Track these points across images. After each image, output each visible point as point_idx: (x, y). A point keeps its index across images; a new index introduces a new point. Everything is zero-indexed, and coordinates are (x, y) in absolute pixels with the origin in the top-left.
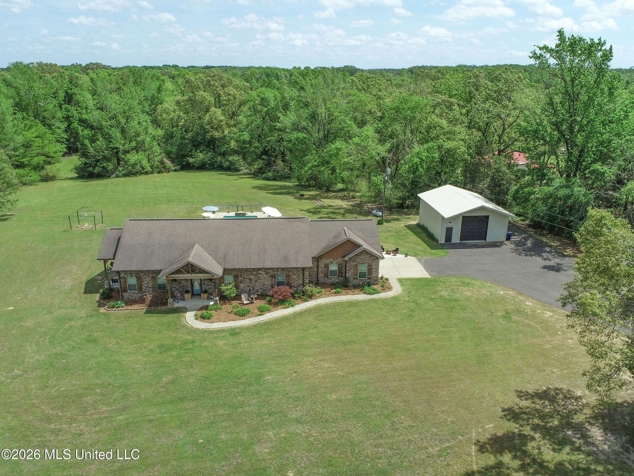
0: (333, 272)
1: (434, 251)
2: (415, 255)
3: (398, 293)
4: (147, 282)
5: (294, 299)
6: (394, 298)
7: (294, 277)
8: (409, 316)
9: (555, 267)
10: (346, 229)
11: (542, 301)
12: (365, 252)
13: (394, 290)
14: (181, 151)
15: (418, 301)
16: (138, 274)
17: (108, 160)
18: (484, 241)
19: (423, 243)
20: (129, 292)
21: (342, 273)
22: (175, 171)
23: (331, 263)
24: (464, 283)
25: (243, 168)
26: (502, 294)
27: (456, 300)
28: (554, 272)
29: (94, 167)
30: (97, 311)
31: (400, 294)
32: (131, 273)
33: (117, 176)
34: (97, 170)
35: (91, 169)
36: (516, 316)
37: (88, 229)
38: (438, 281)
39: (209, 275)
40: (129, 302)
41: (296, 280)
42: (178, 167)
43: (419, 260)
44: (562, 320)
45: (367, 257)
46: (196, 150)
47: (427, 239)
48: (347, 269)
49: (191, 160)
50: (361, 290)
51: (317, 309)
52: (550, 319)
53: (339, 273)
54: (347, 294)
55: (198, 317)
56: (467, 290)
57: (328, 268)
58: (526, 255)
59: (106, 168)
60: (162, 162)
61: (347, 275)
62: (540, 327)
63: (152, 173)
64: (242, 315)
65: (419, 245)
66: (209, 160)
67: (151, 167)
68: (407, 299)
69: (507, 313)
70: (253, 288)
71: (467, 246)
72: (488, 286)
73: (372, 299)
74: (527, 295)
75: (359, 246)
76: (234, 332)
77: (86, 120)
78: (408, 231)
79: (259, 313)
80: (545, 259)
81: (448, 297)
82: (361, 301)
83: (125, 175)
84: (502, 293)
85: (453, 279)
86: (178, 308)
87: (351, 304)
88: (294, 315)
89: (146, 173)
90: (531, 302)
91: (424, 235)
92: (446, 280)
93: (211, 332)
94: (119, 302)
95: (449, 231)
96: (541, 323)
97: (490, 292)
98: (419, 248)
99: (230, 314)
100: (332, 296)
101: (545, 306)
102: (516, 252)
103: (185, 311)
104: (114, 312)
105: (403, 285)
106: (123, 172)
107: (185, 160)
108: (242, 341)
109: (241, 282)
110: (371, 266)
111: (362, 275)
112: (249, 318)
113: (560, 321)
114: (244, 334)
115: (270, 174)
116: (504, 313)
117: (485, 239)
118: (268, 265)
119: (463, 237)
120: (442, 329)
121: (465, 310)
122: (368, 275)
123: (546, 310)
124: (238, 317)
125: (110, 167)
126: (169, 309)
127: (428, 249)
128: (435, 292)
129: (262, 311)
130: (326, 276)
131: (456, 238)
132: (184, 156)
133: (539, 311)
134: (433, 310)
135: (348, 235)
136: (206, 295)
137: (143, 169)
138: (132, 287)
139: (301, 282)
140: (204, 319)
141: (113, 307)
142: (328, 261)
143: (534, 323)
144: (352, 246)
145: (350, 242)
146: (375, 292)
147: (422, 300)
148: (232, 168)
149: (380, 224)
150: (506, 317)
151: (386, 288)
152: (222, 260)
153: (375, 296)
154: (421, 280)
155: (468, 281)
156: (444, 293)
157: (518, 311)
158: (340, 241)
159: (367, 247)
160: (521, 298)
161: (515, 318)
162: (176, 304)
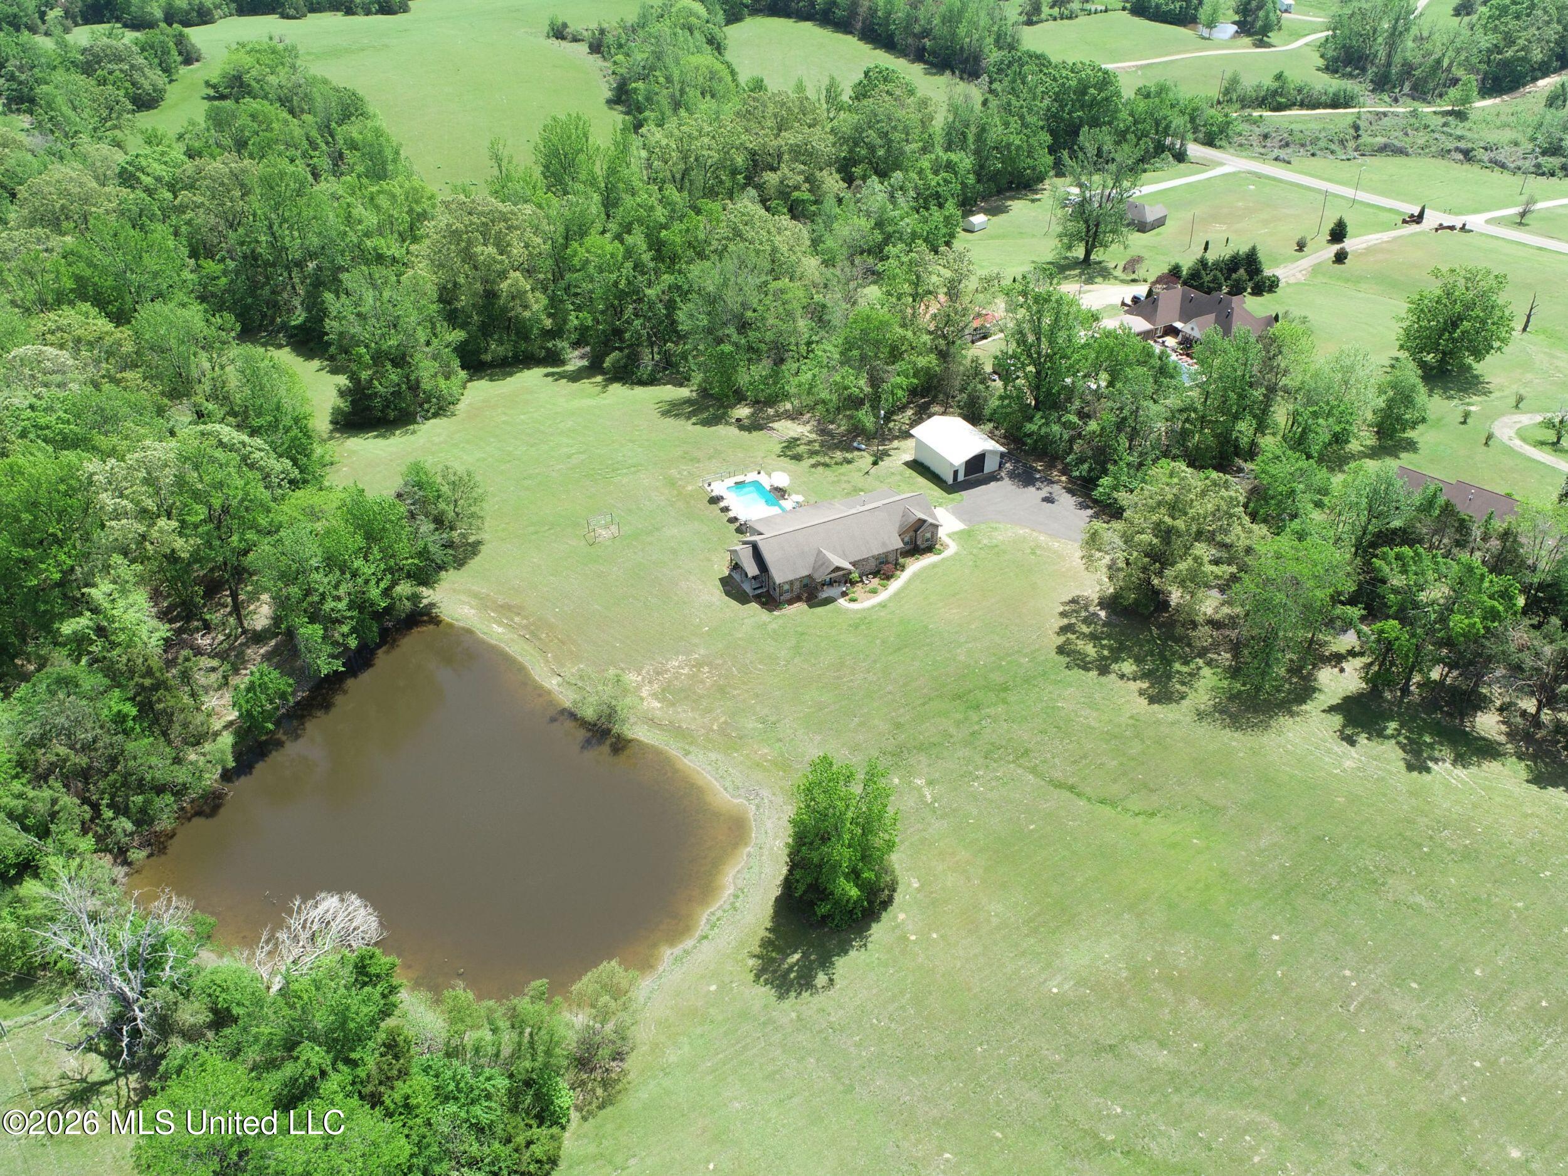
0: (911, 543)
1: (952, 496)
2: (941, 505)
3: (956, 548)
4: (797, 586)
5: (896, 571)
6: (956, 553)
7: (890, 556)
8: (974, 568)
9: (1049, 498)
10: (908, 507)
11: (1048, 534)
12: (930, 525)
13: (952, 546)
15: (973, 553)
16: (791, 583)
18: (982, 473)
19: (936, 487)
20: (787, 594)
23: (909, 536)
24: (992, 528)
25: (570, 356)
26: (1021, 533)
27: (996, 546)
28: (1050, 504)
30: (773, 614)
31: (958, 549)
32: (787, 582)
33: (425, 418)
37: (611, 536)
38: (974, 530)
39: (844, 571)
40: (790, 602)
41: (892, 558)
43: (950, 511)
45: (930, 528)
47: (935, 481)
48: (918, 539)
49: (487, 358)
50: (932, 552)
51: (916, 576)
52: (1058, 549)
54: (924, 558)
55: (848, 602)
56: (998, 534)
57: (904, 541)
58: (1024, 487)
61: (919, 543)
62: (1055, 556)
64: (874, 592)
66: (512, 351)
68: (965, 553)
69: (1032, 550)
70: (866, 570)
71: (972, 483)
72: (1010, 527)
73: (943, 559)
74: (1038, 530)
75: (925, 521)
76: (883, 605)
78: (910, 471)
79: (883, 589)
80: (1040, 489)
81: (989, 544)
82: (938, 562)
83: (435, 415)
85: (983, 526)
86: (829, 597)
87: (934, 566)
88: (905, 585)
90: (1043, 536)
91: (929, 475)
92: (979, 527)
93: (867, 610)
94: (783, 605)
95: (956, 474)
97: (1013, 532)
98: (936, 494)
99: (866, 594)
100: (916, 562)
101: (1052, 537)
102: (1014, 484)
103: (835, 598)
104: (784, 611)
105: (956, 540)
106: (432, 411)
107: (476, 358)
108: (894, 609)
109: (859, 568)
110: (933, 533)
111: (927, 540)
112: (879, 594)
114: (890, 605)
115: (644, 375)
116: (1030, 550)
117: (986, 473)
118: (876, 553)
119: (966, 474)
121: (1006, 552)
122: (931, 539)
123: (1054, 541)
124: (873, 595)
126: (823, 600)
127: (945, 494)
128: (979, 542)
129: (884, 587)
131: (961, 476)
132: (472, 353)
133: (1051, 543)
134: (988, 559)
135: (917, 515)
136: (843, 582)
138: (788, 591)
139: (895, 558)
140: (853, 602)
141: (782, 609)
142: (906, 536)
143: (1052, 555)
144: (922, 522)
145: (920, 520)
146: (940, 552)
147: (975, 551)
148: (553, 359)
149: (875, 463)
150: (1034, 553)
151: (946, 546)
152: (844, 556)
153: (943, 555)
154: (962, 532)
155: (994, 525)
156: (985, 541)
157: (1038, 546)
158: (912, 520)
159: (930, 520)
160: (1035, 534)
161: (1038, 552)
162: (824, 595)
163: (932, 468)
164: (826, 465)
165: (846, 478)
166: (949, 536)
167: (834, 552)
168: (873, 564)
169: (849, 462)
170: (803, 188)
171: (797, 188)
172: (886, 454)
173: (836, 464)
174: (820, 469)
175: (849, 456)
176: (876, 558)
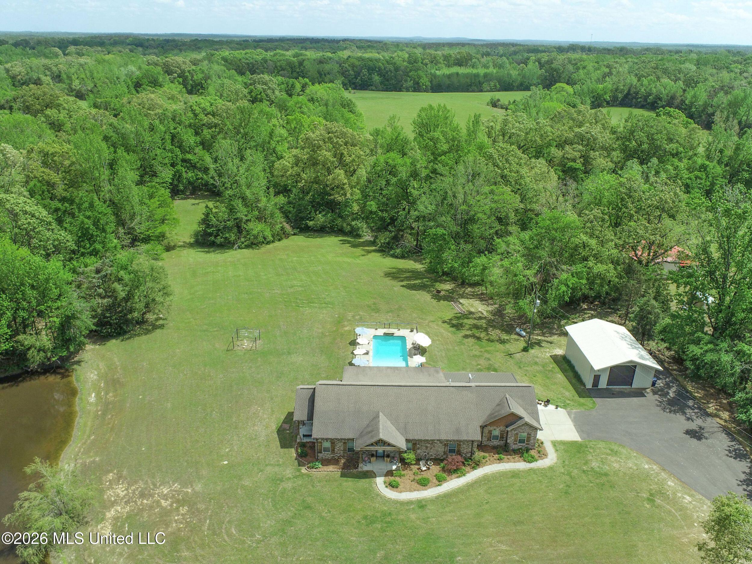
0: (496, 437)
1: (582, 400)
2: (565, 407)
3: (553, 461)
4: (339, 447)
5: (465, 466)
6: (551, 468)
7: (464, 446)
8: (566, 493)
9: (697, 432)
10: (507, 396)
11: (681, 481)
12: (527, 424)
13: (550, 456)
14: (300, 213)
15: (572, 474)
16: (333, 442)
17: (230, 229)
18: (630, 387)
19: (571, 388)
20: (323, 453)
21: (503, 438)
22: (294, 234)
23: (495, 429)
24: (612, 450)
25: (365, 234)
26: (646, 469)
27: (606, 475)
28: (695, 441)
29: (216, 237)
30: (299, 471)
31: (556, 463)
32: (327, 439)
33: (240, 248)
34: (219, 240)
35: (212, 238)
36: (659, 499)
37: (249, 348)
38: (588, 446)
39: (394, 448)
40: (326, 462)
41: (465, 449)
42: (296, 231)
43: (569, 414)
44: (699, 508)
45: (527, 428)
46: (315, 212)
47: (574, 381)
48: (509, 436)
49: (311, 223)
50: (521, 457)
51: (485, 480)
52: (689, 506)
53: (500, 438)
54: (509, 461)
55: (387, 485)
56: (615, 460)
57: (491, 434)
58: (670, 412)
59: (229, 239)
60: (282, 229)
61: (508, 441)
62: (680, 515)
63: (273, 242)
64: (423, 484)
65: (567, 389)
66: (329, 223)
67: (273, 236)
68: (563, 470)
69: (651, 495)
70: (428, 454)
71: (613, 394)
72: (635, 456)
73: (531, 470)
74: (669, 472)
75: (521, 418)
76: (421, 504)
77: (190, 160)
78: (555, 365)
79: (437, 483)
80: (688, 419)
81: (598, 470)
82: (523, 471)
83: (247, 247)
84: (646, 467)
85: (601, 445)
86: (367, 471)
87: (515, 474)
88: (467, 486)
89: (268, 243)
90: (673, 481)
91: (571, 374)
92: (596, 445)
93: (402, 503)
94: (317, 464)
95: (597, 378)
96: (681, 510)
97: (636, 465)
98: (567, 393)
99: (413, 482)
100: (496, 463)
101: (685, 488)
102: (660, 406)
103: (374, 475)
104: (313, 472)
105: (557, 450)
106: (246, 243)
107: (304, 222)
108: (430, 515)
109: (418, 449)
110: (530, 435)
111: (522, 441)
112: (429, 488)
113: (697, 509)
114: (430, 508)
115: (398, 251)
116: (648, 494)
117: (631, 385)
118: (443, 437)
119: (610, 383)
120: (595, 512)
121: (614, 487)
122: (527, 441)
123: (686, 494)
124: (421, 487)
125: (233, 237)
126: (360, 472)
127: (577, 397)
128: (586, 463)
129: (440, 481)
130: (489, 439)
131: (603, 384)
132: (302, 219)
133: (680, 495)
134: (586, 487)
135: (511, 408)
136: (389, 459)
137: (265, 238)
138: (326, 450)
139: (470, 450)
140: (393, 487)
141: (313, 468)
142: (491, 428)
143: (674, 509)
144: (515, 418)
145: (513, 414)
146: (533, 459)
147: (575, 472)
148: (354, 233)
149: (525, 350)
150: (651, 500)
151: (543, 455)
152: (403, 430)
153: (533, 465)
154: (572, 444)
155: (615, 448)
156: (595, 464)
157: (661, 493)
158: (504, 412)
159: (528, 419)
160: (663, 475)
161: (658, 501)
162: (365, 467)
163: (577, 368)
164: (479, 339)
165: (487, 355)
166: (555, 444)
167: (395, 422)
168: (440, 450)
169: (502, 342)
170: (578, 161)
171: (574, 160)
172: (539, 344)
173: (489, 340)
174: (471, 340)
175: (505, 336)
176: (446, 443)
